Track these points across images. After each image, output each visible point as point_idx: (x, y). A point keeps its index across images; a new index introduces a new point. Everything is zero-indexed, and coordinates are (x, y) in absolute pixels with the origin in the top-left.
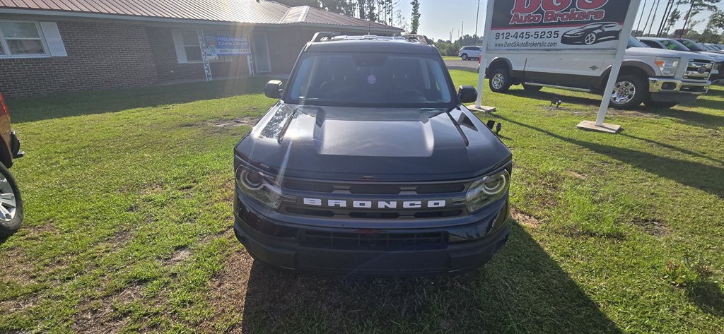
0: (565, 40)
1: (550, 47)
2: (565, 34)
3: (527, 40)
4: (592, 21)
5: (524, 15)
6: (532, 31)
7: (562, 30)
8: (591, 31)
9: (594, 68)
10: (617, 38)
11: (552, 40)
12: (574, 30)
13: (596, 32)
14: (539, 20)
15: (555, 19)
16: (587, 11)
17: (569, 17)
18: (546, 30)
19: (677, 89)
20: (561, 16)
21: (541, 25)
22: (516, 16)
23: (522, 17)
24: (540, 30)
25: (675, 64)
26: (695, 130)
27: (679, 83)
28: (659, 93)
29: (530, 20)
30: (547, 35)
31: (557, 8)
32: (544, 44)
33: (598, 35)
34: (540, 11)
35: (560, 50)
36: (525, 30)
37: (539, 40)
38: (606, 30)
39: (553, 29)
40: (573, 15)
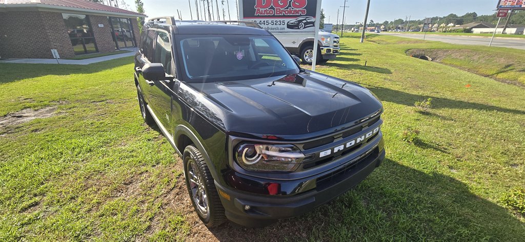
0: (289, 26)
1: (281, 31)
2: (288, 23)
3: (268, 26)
4: (301, 16)
5: (263, 9)
6: (270, 20)
7: (287, 20)
8: (300, 21)
9: (294, 43)
10: (314, 26)
11: (282, 26)
12: (293, 21)
13: (304, 21)
14: (272, 12)
15: (281, 13)
16: (298, 9)
17: (289, 12)
18: (278, 20)
19: (332, 52)
20: (285, 11)
21: (274, 16)
22: (259, 10)
23: (262, 11)
24: (274, 20)
25: (328, 40)
26: (347, 72)
27: (331, 49)
28: (325, 55)
29: (267, 13)
30: (278, 23)
31: (282, 7)
32: (278, 29)
33: (305, 24)
34: (272, 8)
35: (287, 32)
36: (266, 20)
37: (274, 26)
38: (308, 21)
39: (282, 20)
40: (290, 12)
